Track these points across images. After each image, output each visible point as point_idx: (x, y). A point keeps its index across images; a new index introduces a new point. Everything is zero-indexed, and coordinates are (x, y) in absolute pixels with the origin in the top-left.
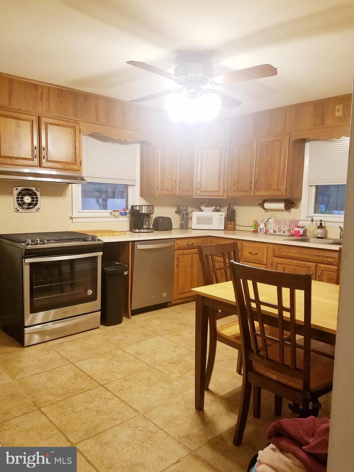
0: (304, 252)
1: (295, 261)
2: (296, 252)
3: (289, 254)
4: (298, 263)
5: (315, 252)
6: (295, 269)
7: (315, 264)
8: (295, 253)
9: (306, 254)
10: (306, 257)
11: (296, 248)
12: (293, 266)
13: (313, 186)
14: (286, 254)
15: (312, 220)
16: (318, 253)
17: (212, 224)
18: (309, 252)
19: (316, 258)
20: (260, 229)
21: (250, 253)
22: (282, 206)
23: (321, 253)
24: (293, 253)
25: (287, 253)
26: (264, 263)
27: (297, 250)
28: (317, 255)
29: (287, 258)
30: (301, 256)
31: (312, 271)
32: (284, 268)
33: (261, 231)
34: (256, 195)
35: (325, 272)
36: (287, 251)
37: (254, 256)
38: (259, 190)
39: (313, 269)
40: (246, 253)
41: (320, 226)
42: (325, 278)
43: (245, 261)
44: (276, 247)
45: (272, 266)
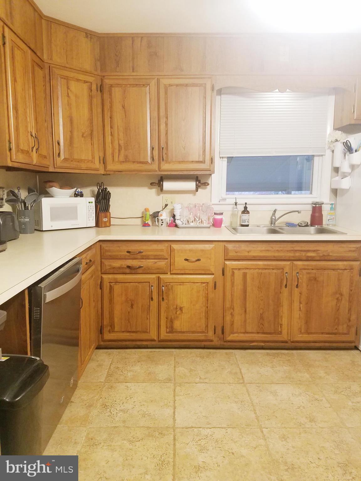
2: (262, 249)
3: (252, 254)
4: (265, 265)
5: (289, 247)
6: (262, 273)
7: (288, 263)
8: (261, 251)
9: (277, 250)
10: (276, 254)
11: (259, 243)
12: (257, 270)
13: (225, 157)
14: (246, 254)
15: (236, 204)
16: (292, 247)
17: (76, 218)
18: (280, 247)
19: (291, 254)
20: (162, 220)
21: (186, 260)
22: (192, 185)
23: (297, 247)
24: (256, 251)
25: (248, 252)
26: (212, 272)
28: (292, 250)
29: (249, 260)
31: (287, 273)
32: (245, 275)
33: (162, 224)
34: (162, 169)
35: (304, 271)
36: (248, 249)
37: (194, 263)
38: (167, 162)
39: (287, 270)
40: (179, 262)
41: (245, 211)
42: (304, 279)
43: (177, 273)
44: (230, 246)
45: (223, 275)
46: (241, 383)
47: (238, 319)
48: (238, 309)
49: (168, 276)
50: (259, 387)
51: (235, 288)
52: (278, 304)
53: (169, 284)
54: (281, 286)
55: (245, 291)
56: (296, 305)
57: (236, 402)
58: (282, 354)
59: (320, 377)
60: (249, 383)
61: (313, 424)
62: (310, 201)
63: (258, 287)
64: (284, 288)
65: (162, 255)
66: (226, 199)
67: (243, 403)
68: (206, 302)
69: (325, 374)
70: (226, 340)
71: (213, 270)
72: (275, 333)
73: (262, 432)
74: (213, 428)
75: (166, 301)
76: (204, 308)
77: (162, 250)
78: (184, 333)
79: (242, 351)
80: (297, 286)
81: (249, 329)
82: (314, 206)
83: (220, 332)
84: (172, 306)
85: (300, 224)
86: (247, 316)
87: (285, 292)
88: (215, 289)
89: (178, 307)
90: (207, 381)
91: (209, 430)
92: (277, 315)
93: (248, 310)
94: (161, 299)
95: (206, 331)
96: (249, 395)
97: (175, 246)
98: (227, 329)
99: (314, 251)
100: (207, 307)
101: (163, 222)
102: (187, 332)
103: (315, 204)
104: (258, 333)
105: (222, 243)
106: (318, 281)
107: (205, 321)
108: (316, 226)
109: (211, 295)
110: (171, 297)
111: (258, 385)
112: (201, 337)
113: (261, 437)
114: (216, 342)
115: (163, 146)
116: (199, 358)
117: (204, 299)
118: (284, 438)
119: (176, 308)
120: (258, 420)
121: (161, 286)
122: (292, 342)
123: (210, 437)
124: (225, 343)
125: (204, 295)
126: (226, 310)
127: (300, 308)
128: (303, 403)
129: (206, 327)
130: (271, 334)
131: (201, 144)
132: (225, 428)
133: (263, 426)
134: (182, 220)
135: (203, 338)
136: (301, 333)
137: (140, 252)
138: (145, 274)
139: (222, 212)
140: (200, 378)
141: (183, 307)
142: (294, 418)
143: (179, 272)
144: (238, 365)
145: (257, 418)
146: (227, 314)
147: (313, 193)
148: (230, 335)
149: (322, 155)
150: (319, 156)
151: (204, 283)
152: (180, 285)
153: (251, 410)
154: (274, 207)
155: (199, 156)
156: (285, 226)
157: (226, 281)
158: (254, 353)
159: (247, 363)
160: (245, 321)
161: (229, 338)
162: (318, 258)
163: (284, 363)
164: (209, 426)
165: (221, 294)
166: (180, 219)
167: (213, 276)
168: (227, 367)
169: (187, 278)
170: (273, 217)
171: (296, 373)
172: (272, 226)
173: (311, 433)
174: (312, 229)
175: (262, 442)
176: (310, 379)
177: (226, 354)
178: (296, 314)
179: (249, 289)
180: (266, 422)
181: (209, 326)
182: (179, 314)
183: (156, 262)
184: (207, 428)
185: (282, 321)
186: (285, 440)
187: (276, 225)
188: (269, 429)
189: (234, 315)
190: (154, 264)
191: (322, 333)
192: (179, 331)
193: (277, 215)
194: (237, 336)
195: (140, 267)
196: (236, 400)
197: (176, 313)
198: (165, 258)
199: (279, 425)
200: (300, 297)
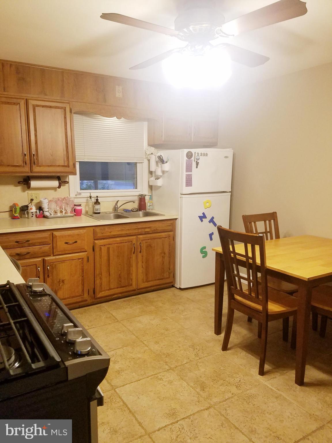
0: (125, 228)
1: (118, 239)
3: (113, 233)
4: (121, 240)
5: (134, 226)
6: (119, 246)
7: (135, 237)
8: (118, 231)
9: (128, 229)
10: (128, 232)
11: (117, 226)
12: (116, 244)
14: (109, 234)
15: (90, 197)
16: (137, 227)
18: (130, 227)
19: (136, 231)
20: (32, 213)
21: (66, 243)
23: (140, 226)
24: (115, 231)
26: (85, 250)
27: (119, 228)
28: (137, 228)
29: (111, 238)
30: (124, 232)
31: (134, 244)
32: (108, 248)
33: (33, 216)
34: (34, 172)
35: (144, 242)
36: (109, 231)
37: (72, 245)
38: (38, 166)
39: (134, 242)
40: (61, 245)
41: (97, 202)
42: (144, 246)
43: (59, 254)
44: (98, 229)
45: (94, 250)
46: (117, 322)
47: (105, 280)
48: (104, 274)
49: (52, 258)
50: (129, 321)
51: (102, 259)
52: (130, 265)
53: (53, 264)
54: (131, 254)
55: (109, 260)
56: (140, 264)
57: (120, 333)
58: (132, 299)
59: (161, 307)
60: (122, 320)
61: (168, 331)
62: (138, 194)
63: (117, 256)
64: (133, 254)
65: (46, 242)
66: (81, 194)
67: (124, 332)
68: (82, 272)
69: (163, 305)
70: (96, 297)
71: (86, 248)
72: (128, 286)
73: (144, 343)
74: (114, 350)
75: (51, 277)
76: (81, 277)
77: (45, 238)
78: (66, 299)
79: (107, 303)
80: (140, 252)
81: (112, 287)
82: (141, 197)
83: (92, 293)
84: (56, 281)
85: (132, 210)
86: (111, 277)
87: (134, 256)
88: (88, 262)
89: (61, 280)
90: (93, 326)
91: (112, 352)
92: (129, 273)
93: (111, 273)
94: (47, 276)
95: (82, 295)
96: (125, 327)
97: (56, 233)
98: (97, 290)
99: (149, 228)
100: (83, 277)
101: (33, 215)
102: (68, 298)
103: (141, 196)
104: (118, 288)
105: (91, 228)
106: (152, 247)
107: (82, 287)
108: (143, 211)
109: (85, 267)
110: (55, 273)
111: (127, 320)
112: (79, 299)
113: (145, 346)
114: (90, 301)
115: (34, 153)
116: (79, 315)
117: (80, 271)
118: (157, 343)
119: (60, 281)
120: (139, 339)
121: (47, 266)
122: (138, 290)
123: (116, 355)
124: (96, 300)
125: (80, 268)
126: (96, 276)
127: (142, 266)
128: (158, 322)
129: (82, 292)
130: (126, 287)
131: (65, 153)
132: (121, 348)
133: (142, 340)
134: (50, 212)
135: (80, 300)
136: (143, 282)
137: (28, 241)
138: (32, 258)
139: (80, 204)
140: (88, 326)
141: (64, 280)
142: (157, 332)
143: (60, 253)
144: (109, 312)
145: (137, 337)
146: (97, 278)
147: (138, 187)
148: (99, 293)
149: (142, 163)
150: (140, 163)
151: (80, 259)
152: (62, 263)
153: (131, 334)
154: (117, 199)
155: (64, 161)
156: (124, 212)
157: (96, 255)
158: (115, 303)
159: (114, 310)
160: (109, 281)
161: (99, 296)
162: (151, 232)
163: (136, 304)
164: (111, 350)
165: (93, 264)
166: (48, 211)
167: (86, 253)
168: (102, 315)
169: (67, 257)
170: (116, 206)
171: (146, 307)
172: (116, 213)
173: (170, 336)
174: (141, 213)
175: (146, 348)
176: (156, 309)
177: (97, 307)
178: (140, 270)
179: (111, 258)
180: (143, 338)
181: (85, 290)
182: (62, 285)
183: (41, 248)
184: (110, 351)
185: (132, 276)
186: (158, 343)
187: (118, 211)
188: (146, 341)
189: (102, 279)
190: (39, 249)
191: (155, 280)
192: (62, 298)
193: (119, 205)
194: (104, 293)
195: (28, 253)
196: (120, 331)
197: (59, 285)
198: (48, 243)
199: (151, 337)
200: (142, 259)
